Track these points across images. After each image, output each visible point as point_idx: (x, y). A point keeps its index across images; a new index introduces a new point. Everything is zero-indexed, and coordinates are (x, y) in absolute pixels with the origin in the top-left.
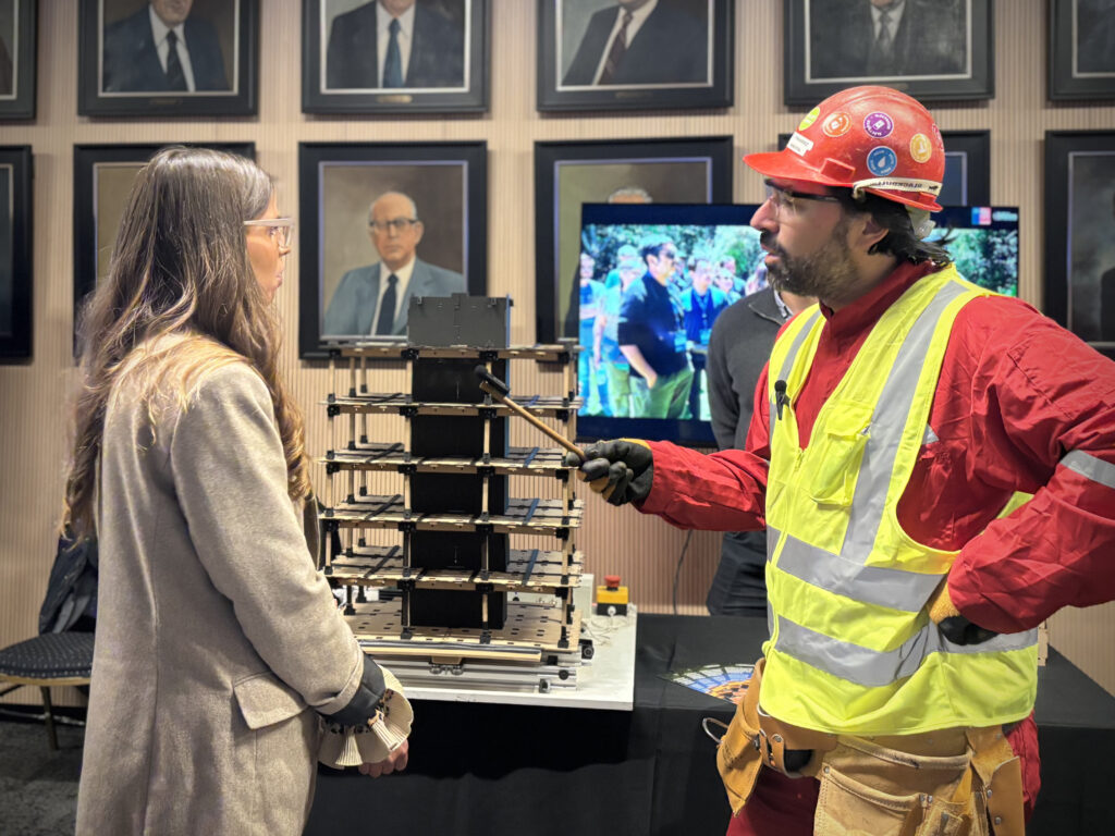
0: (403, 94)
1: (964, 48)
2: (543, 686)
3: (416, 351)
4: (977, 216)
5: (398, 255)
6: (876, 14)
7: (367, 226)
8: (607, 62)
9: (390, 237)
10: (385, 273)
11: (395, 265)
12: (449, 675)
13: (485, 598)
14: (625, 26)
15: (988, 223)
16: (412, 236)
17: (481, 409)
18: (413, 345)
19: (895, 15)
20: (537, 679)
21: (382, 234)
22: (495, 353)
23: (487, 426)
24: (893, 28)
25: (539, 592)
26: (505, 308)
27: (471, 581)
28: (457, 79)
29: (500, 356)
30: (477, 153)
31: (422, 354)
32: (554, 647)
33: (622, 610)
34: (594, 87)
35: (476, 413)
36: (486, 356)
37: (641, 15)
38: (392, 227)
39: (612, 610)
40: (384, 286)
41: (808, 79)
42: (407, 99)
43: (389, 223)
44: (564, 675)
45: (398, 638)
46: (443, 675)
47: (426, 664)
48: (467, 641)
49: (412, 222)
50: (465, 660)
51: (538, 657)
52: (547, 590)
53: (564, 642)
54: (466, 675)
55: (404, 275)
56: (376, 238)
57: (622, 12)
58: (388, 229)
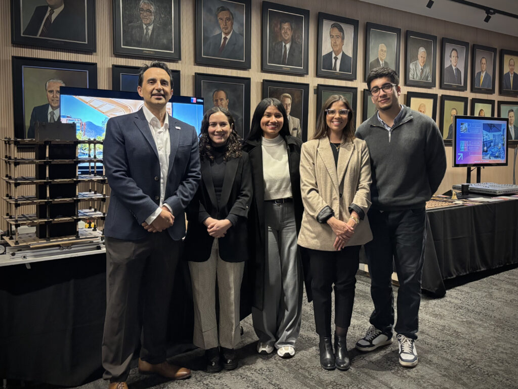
2: (98, 248)
3: (50, 142)
4: (192, 100)
6: (145, 27)
12: (67, 250)
14: (51, 14)
15: (195, 102)
17: (74, 161)
19: (151, 28)
20: (96, 246)
24: (150, 32)
31: (53, 143)
34: (38, 37)
36: (76, 143)
37: (58, 11)
41: (122, 46)
45: (45, 241)
47: (58, 248)
50: (72, 244)
54: (73, 249)
57: (49, 9)
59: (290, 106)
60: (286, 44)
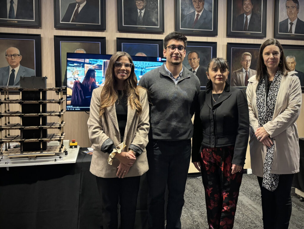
0: (15, 21)
1: (158, 21)
2: (56, 160)
3: (23, 89)
4: (158, 59)
5: (15, 64)
6: (139, 11)
7: (5, 56)
8: (73, 16)
9: (12, 59)
10: (11, 69)
11: (14, 67)
12: (33, 160)
13: (41, 143)
14: (78, 8)
15: (160, 61)
16: (18, 59)
17: (39, 102)
18: (21, 88)
19: (143, 11)
20: (54, 159)
21: (10, 58)
22: (43, 89)
23: (41, 106)
24: (142, 14)
25: (54, 141)
26: (45, 80)
27: (38, 140)
28: (32, 17)
29: (44, 90)
30: (38, 37)
31: (24, 90)
32: (58, 152)
33: (76, 147)
34: (70, 23)
35: (38, 103)
36: (40, 90)
37: (82, 6)
38: (13, 56)
39: (73, 147)
40: (10, 73)
41: (123, 25)
42: (16, 22)
43: (12, 55)
44: (60, 158)
45: (20, 154)
46: (31, 160)
47: (27, 159)
48: (37, 153)
49: (19, 55)
50: (37, 157)
51: (54, 154)
52: (56, 140)
53: (60, 151)
54: (37, 160)
55: (17, 69)
56: (8, 59)
57: (77, 4)
58: (12, 57)
59: (250, 62)
60: (247, 15)
